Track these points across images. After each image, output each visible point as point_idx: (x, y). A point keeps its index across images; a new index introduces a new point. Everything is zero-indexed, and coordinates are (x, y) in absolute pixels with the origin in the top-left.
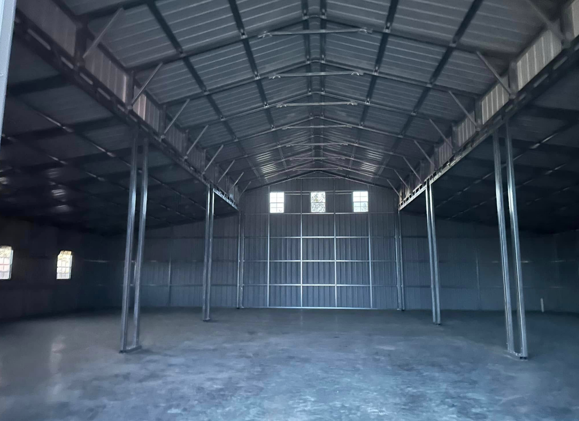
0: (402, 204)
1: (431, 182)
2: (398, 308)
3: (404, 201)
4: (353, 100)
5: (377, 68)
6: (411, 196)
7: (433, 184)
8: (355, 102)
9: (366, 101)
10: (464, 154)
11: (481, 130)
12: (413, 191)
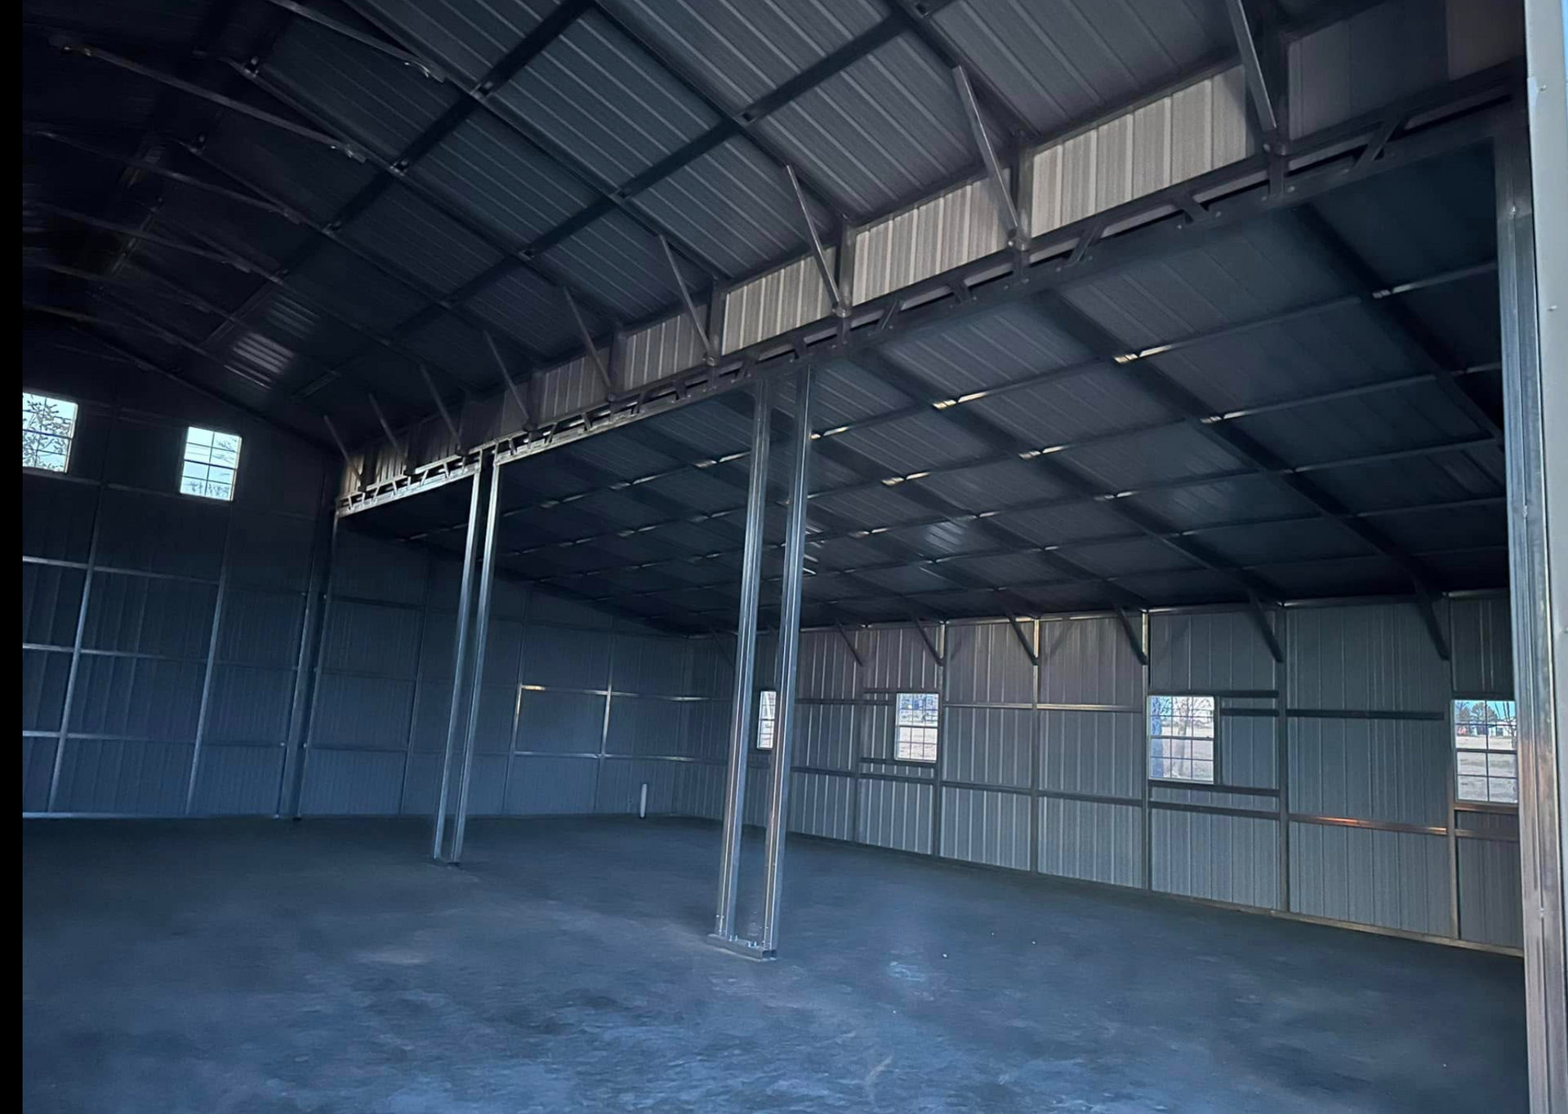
0: (355, 500)
1: (500, 460)
2: (277, 813)
3: (366, 492)
4: (355, 143)
5: (488, 85)
6: (400, 484)
7: (503, 467)
8: (361, 151)
9: (395, 164)
10: (644, 413)
11: (715, 367)
12: (418, 471)
